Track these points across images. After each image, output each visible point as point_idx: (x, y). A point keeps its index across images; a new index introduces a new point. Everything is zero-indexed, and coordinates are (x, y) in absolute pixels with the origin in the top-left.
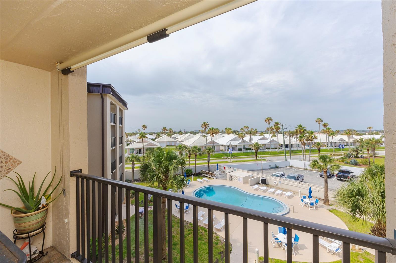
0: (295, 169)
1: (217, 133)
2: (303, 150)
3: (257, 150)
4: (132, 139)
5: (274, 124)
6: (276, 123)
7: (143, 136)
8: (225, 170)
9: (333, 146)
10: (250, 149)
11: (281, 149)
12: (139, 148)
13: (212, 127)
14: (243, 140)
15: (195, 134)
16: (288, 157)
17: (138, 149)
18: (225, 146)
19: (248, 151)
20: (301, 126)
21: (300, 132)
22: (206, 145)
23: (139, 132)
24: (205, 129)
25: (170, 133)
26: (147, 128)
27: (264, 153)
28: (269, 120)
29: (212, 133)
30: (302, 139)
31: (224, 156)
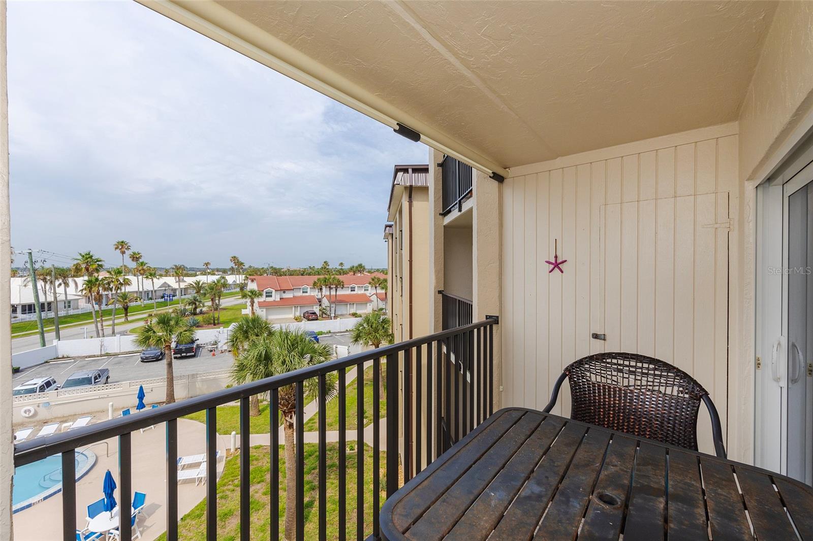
0: (75, 362)
2: (97, 312)
9: (151, 299)
11: (14, 319)
16: (50, 336)
20: (91, 257)
21: (87, 269)
30: (94, 287)
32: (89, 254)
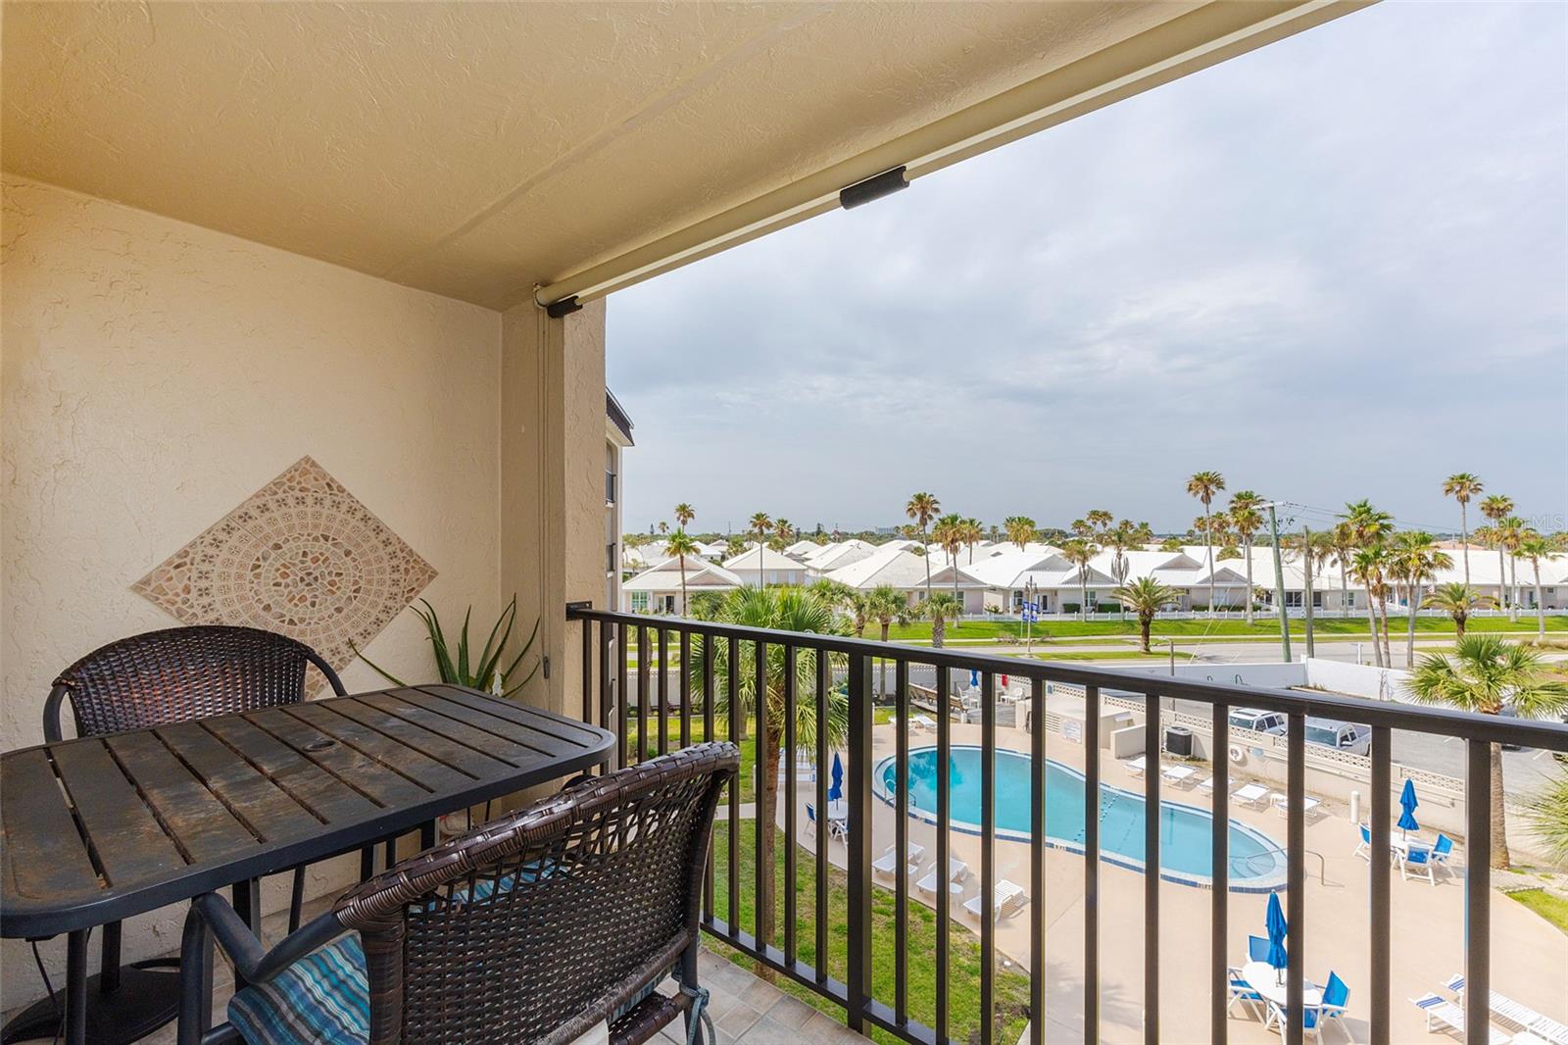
1: (970, 539)
2: (1377, 621)
3: (1147, 612)
4: (640, 559)
5: (1233, 502)
6: (1239, 497)
7: (681, 545)
8: (1007, 689)
9: (1536, 606)
10: (1115, 608)
11: (1266, 613)
12: (665, 593)
13: (952, 513)
14: (1086, 568)
15: (880, 544)
16: (1299, 648)
17: (661, 596)
18: (1005, 591)
19: (1109, 616)
20: (1368, 511)
21: (1361, 535)
22: (926, 587)
23: (664, 531)
24: (923, 522)
25: (782, 536)
26: (693, 517)
27: (1180, 627)
28: (1206, 484)
29: (949, 539)
30: (1370, 568)
31: (1001, 633)
32: (1365, 505)
